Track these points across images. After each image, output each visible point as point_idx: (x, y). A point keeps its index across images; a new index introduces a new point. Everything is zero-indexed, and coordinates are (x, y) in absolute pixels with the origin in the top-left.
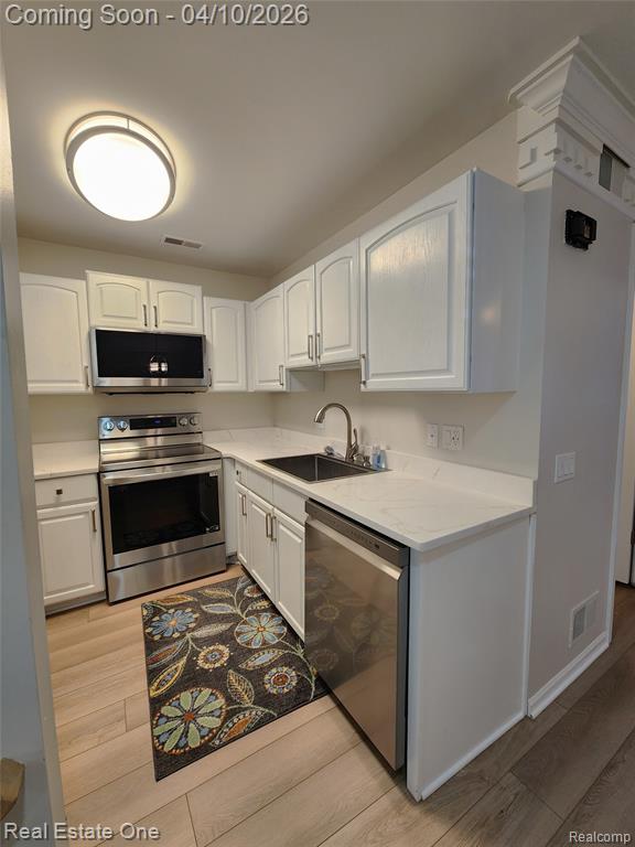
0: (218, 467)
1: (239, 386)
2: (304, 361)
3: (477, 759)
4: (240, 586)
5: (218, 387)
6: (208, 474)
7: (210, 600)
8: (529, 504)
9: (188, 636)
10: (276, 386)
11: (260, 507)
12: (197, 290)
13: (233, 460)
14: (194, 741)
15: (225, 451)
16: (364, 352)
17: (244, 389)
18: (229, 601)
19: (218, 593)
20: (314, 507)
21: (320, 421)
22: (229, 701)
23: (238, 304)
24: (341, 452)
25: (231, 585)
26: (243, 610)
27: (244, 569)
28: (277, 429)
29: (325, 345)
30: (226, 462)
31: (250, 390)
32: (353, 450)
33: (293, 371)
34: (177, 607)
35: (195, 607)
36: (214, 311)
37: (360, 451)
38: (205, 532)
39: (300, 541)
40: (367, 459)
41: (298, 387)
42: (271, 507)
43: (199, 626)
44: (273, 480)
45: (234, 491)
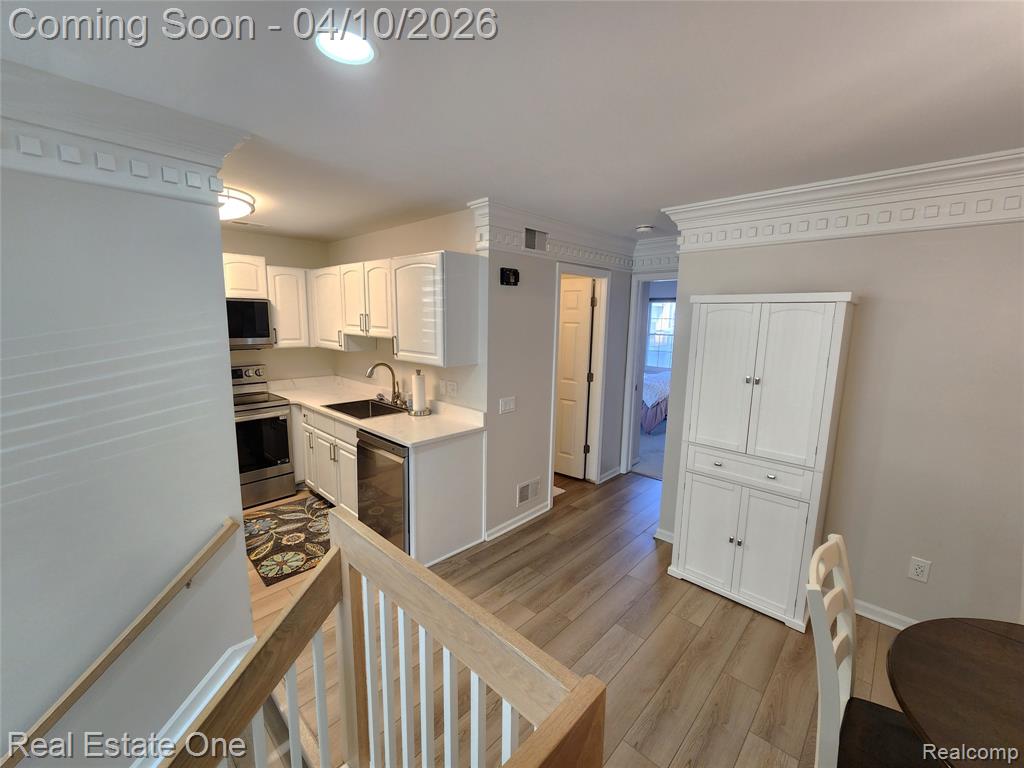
0: (287, 411)
1: (303, 343)
2: (357, 331)
3: (452, 557)
4: (308, 503)
5: (282, 343)
6: (278, 418)
7: (284, 513)
8: (482, 425)
9: (271, 532)
10: (336, 346)
11: (324, 439)
12: (260, 261)
13: (300, 406)
14: (287, 570)
15: (292, 399)
16: (395, 334)
17: (306, 344)
18: (303, 511)
19: (292, 508)
20: (361, 433)
21: (370, 376)
22: (307, 554)
23: (299, 273)
24: (389, 398)
25: (302, 502)
26: (312, 515)
27: (312, 492)
28: (339, 378)
29: (372, 323)
30: (294, 408)
31: (312, 346)
32: (396, 396)
33: (348, 337)
34: (258, 519)
35: (273, 517)
36: (277, 278)
37: (402, 396)
38: (277, 464)
39: (353, 457)
40: (405, 403)
41: (354, 348)
42: (333, 439)
43: (279, 526)
44: (335, 419)
45: (300, 432)
